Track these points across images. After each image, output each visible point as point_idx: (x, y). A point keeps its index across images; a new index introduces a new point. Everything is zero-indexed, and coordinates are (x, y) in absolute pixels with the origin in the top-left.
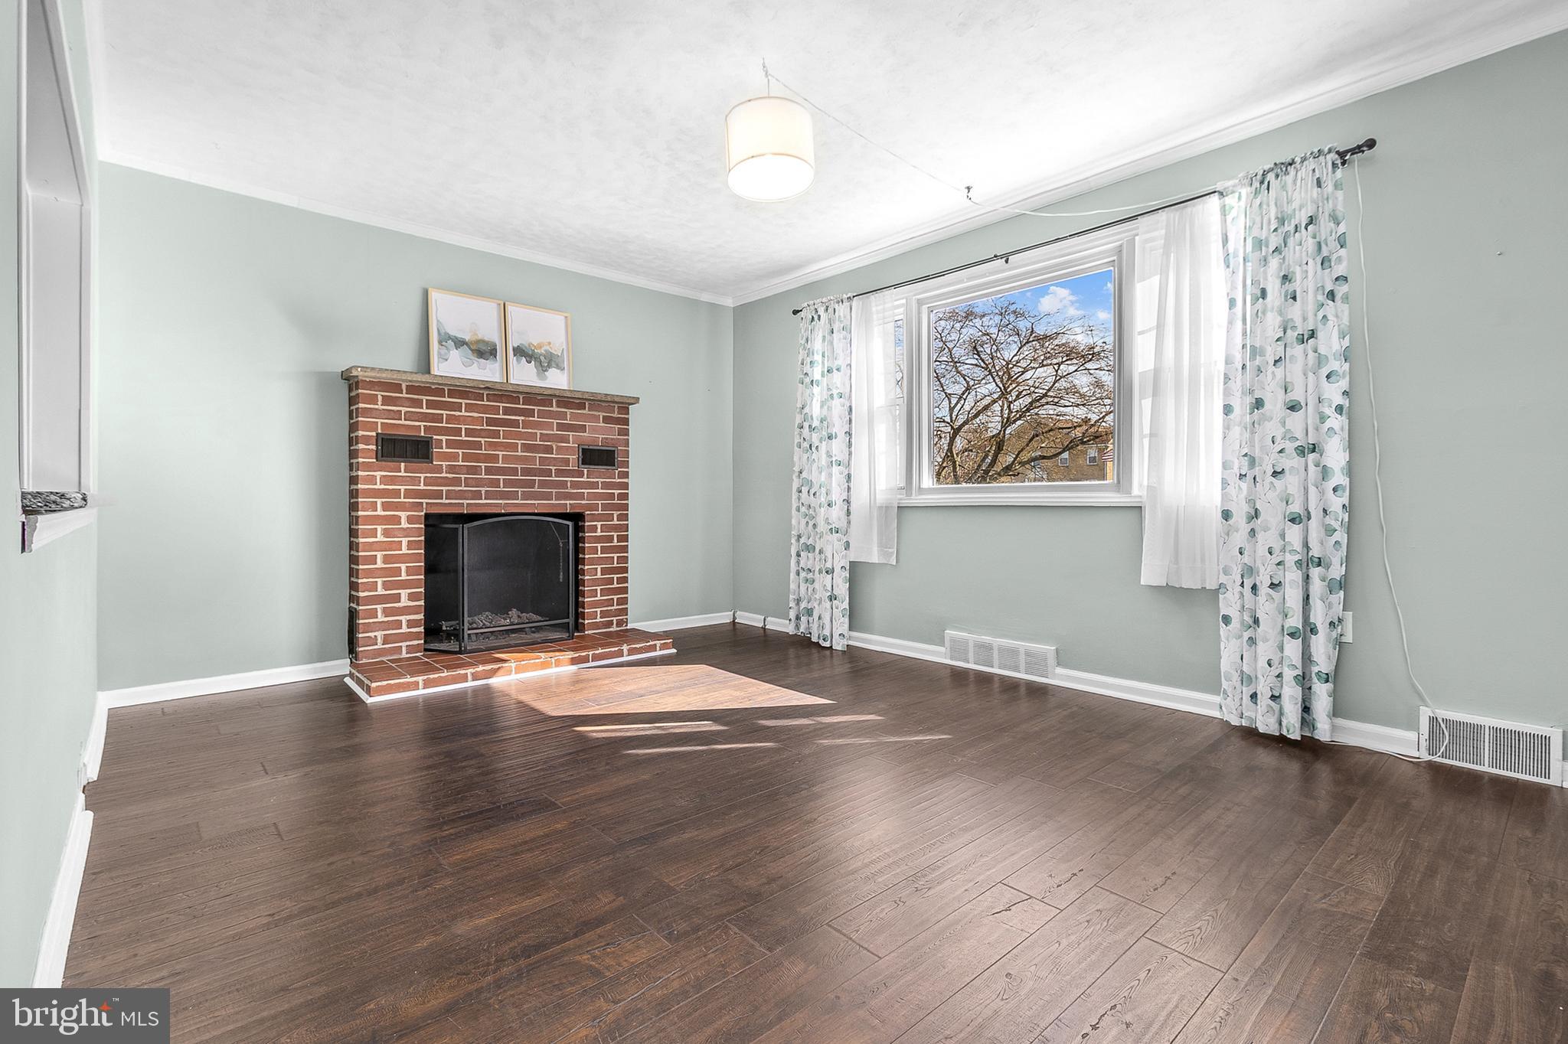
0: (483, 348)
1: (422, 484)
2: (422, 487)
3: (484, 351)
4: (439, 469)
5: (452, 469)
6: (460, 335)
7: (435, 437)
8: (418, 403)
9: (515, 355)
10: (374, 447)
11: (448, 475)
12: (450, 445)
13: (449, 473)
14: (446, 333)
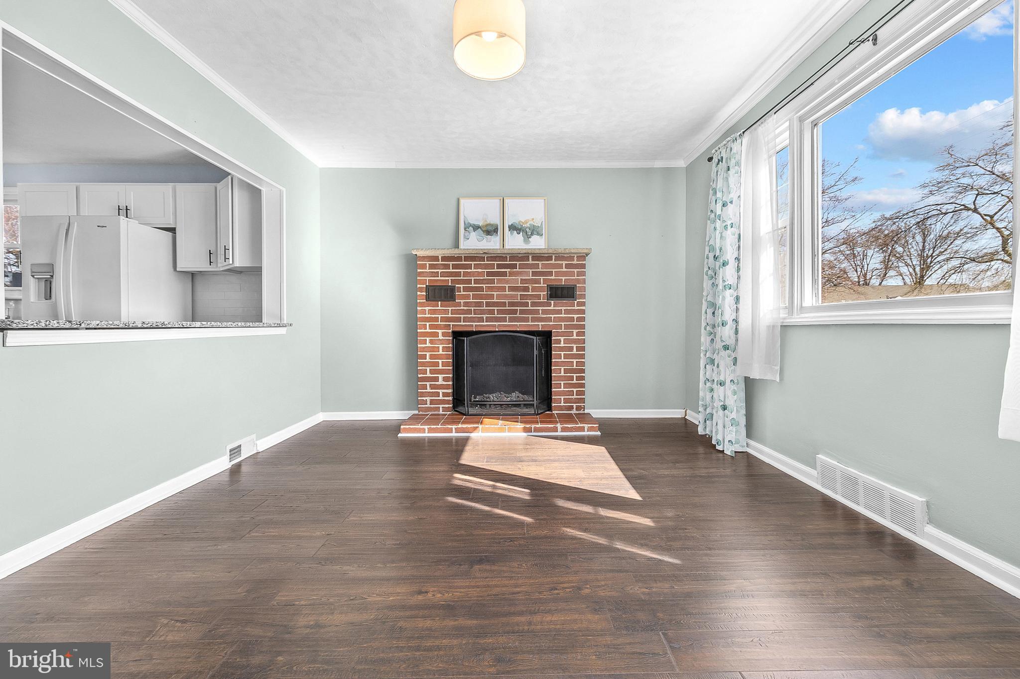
0: (490, 228)
1: (450, 314)
2: (450, 315)
3: (491, 230)
4: (459, 304)
5: (466, 304)
6: (476, 223)
7: (457, 286)
8: (447, 267)
9: (509, 230)
10: (425, 293)
11: (464, 308)
12: (465, 289)
13: (465, 307)
14: (468, 223)
